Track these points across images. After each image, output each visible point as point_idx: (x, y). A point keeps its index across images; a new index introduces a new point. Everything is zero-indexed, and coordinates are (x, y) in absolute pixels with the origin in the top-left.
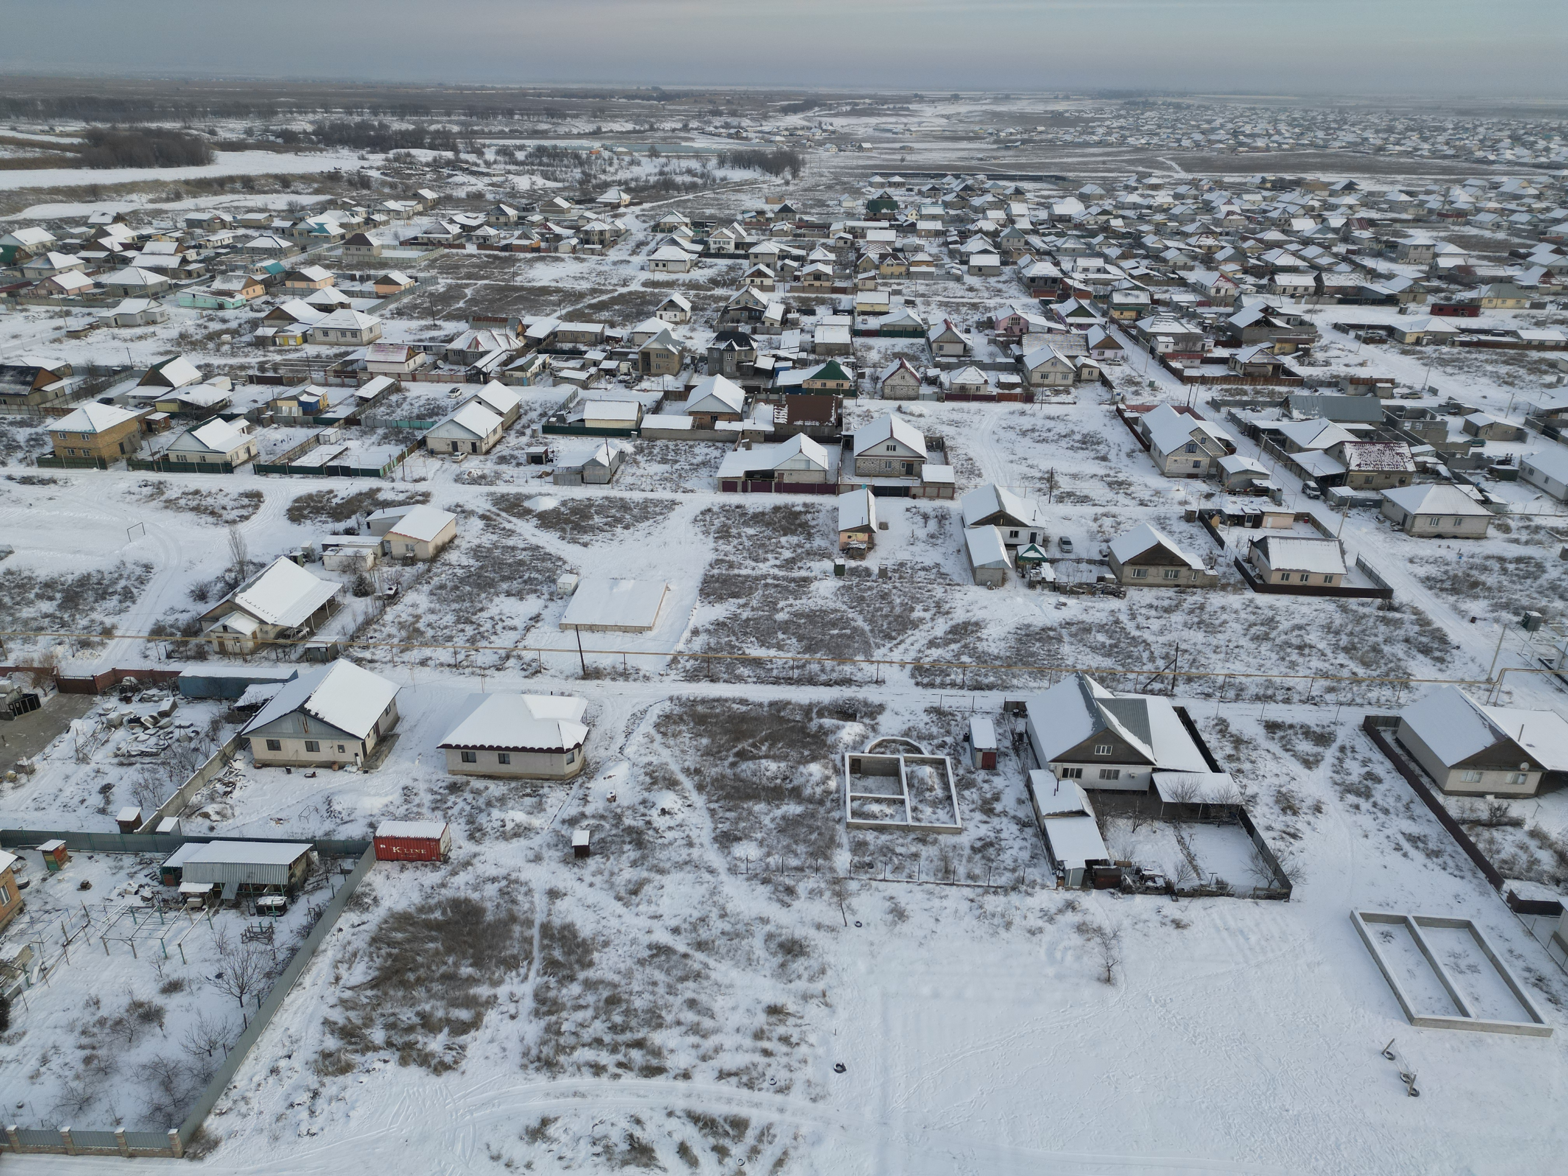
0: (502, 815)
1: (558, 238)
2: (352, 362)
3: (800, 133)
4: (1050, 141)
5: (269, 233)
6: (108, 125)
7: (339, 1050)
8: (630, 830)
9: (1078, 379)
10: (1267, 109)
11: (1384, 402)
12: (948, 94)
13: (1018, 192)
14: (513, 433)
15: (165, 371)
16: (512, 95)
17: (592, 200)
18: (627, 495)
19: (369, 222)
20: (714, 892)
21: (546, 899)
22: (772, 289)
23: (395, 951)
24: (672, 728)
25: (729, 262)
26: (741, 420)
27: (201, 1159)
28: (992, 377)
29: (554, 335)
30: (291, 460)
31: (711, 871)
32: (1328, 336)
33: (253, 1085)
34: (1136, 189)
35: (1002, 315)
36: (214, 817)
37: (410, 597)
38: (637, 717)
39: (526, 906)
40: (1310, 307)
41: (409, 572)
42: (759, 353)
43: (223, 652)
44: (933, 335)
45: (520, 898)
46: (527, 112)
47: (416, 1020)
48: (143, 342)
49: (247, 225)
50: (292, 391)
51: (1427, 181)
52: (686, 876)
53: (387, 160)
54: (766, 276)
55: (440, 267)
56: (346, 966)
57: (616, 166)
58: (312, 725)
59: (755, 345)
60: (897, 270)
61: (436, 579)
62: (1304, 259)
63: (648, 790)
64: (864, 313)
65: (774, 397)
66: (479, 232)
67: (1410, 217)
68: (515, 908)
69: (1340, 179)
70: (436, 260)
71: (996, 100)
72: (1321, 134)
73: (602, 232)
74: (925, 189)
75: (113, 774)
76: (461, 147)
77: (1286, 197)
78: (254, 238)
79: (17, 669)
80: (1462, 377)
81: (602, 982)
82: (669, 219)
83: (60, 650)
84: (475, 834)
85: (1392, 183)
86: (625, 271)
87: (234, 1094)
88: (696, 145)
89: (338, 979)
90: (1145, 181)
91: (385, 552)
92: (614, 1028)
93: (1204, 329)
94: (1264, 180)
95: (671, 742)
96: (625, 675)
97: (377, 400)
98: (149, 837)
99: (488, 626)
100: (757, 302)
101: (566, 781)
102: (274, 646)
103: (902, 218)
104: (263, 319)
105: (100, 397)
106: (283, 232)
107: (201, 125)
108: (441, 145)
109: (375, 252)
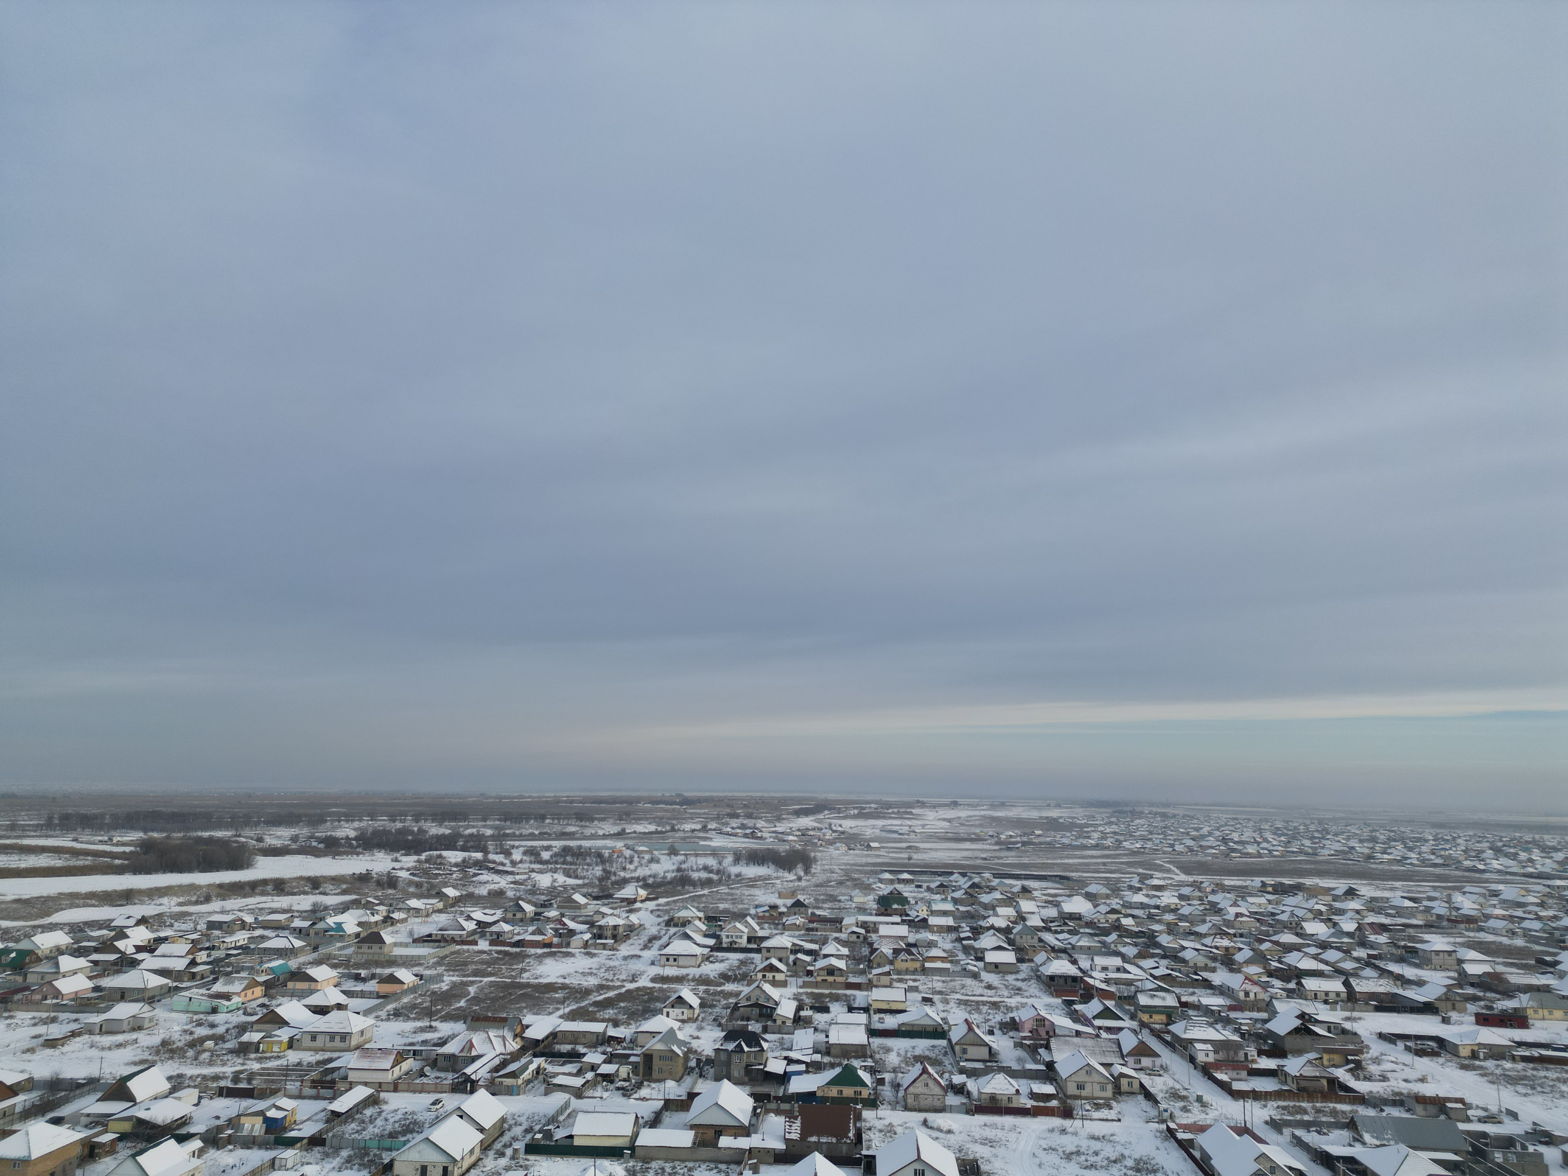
1: (572, 933)
2: (334, 1070)
3: (811, 833)
4: (1049, 843)
5: (286, 933)
6: (164, 835)
9: (1118, 1092)
10: (1249, 820)
11: (1462, 1126)
12: (947, 801)
13: (1025, 890)
14: (491, 1153)
15: (133, 1085)
16: (546, 802)
17: (610, 896)
19: (388, 920)
22: (784, 984)
25: (741, 956)
26: (748, 1135)
28: (1024, 1085)
29: (553, 1035)
32: (1376, 1048)
34: (1140, 889)
35: (1024, 1015)
40: (1348, 1014)
42: (770, 1055)
44: (956, 1035)
46: (558, 816)
48: (121, 1051)
49: (266, 926)
51: (1425, 889)
53: (419, 861)
54: (778, 970)
55: (448, 965)
57: (636, 864)
59: (765, 1045)
60: (912, 965)
62: (1326, 963)
64: (880, 1011)
65: (785, 1106)
66: (494, 929)
67: (1420, 923)
69: (1341, 885)
70: (446, 956)
71: (993, 807)
72: (1307, 843)
73: (615, 927)
74: (933, 885)
76: (491, 848)
77: (1290, 900)
78: (270, 938)
80: (1539, 1099)
82: (684, 914)
85: (1392, 889)
86: (635, 966)
88: (713, 844)
90: (1147, 882)
93: (1242, 1036)
94: (1264, 884)
97: (349, 1115)
100: (769, 998)
103: (913, 914)
104: (253, 1023)
105: (51, 1115)
106: (300, 933)
107: (251, 833)
108: (472, 847)
109: (386, 950)
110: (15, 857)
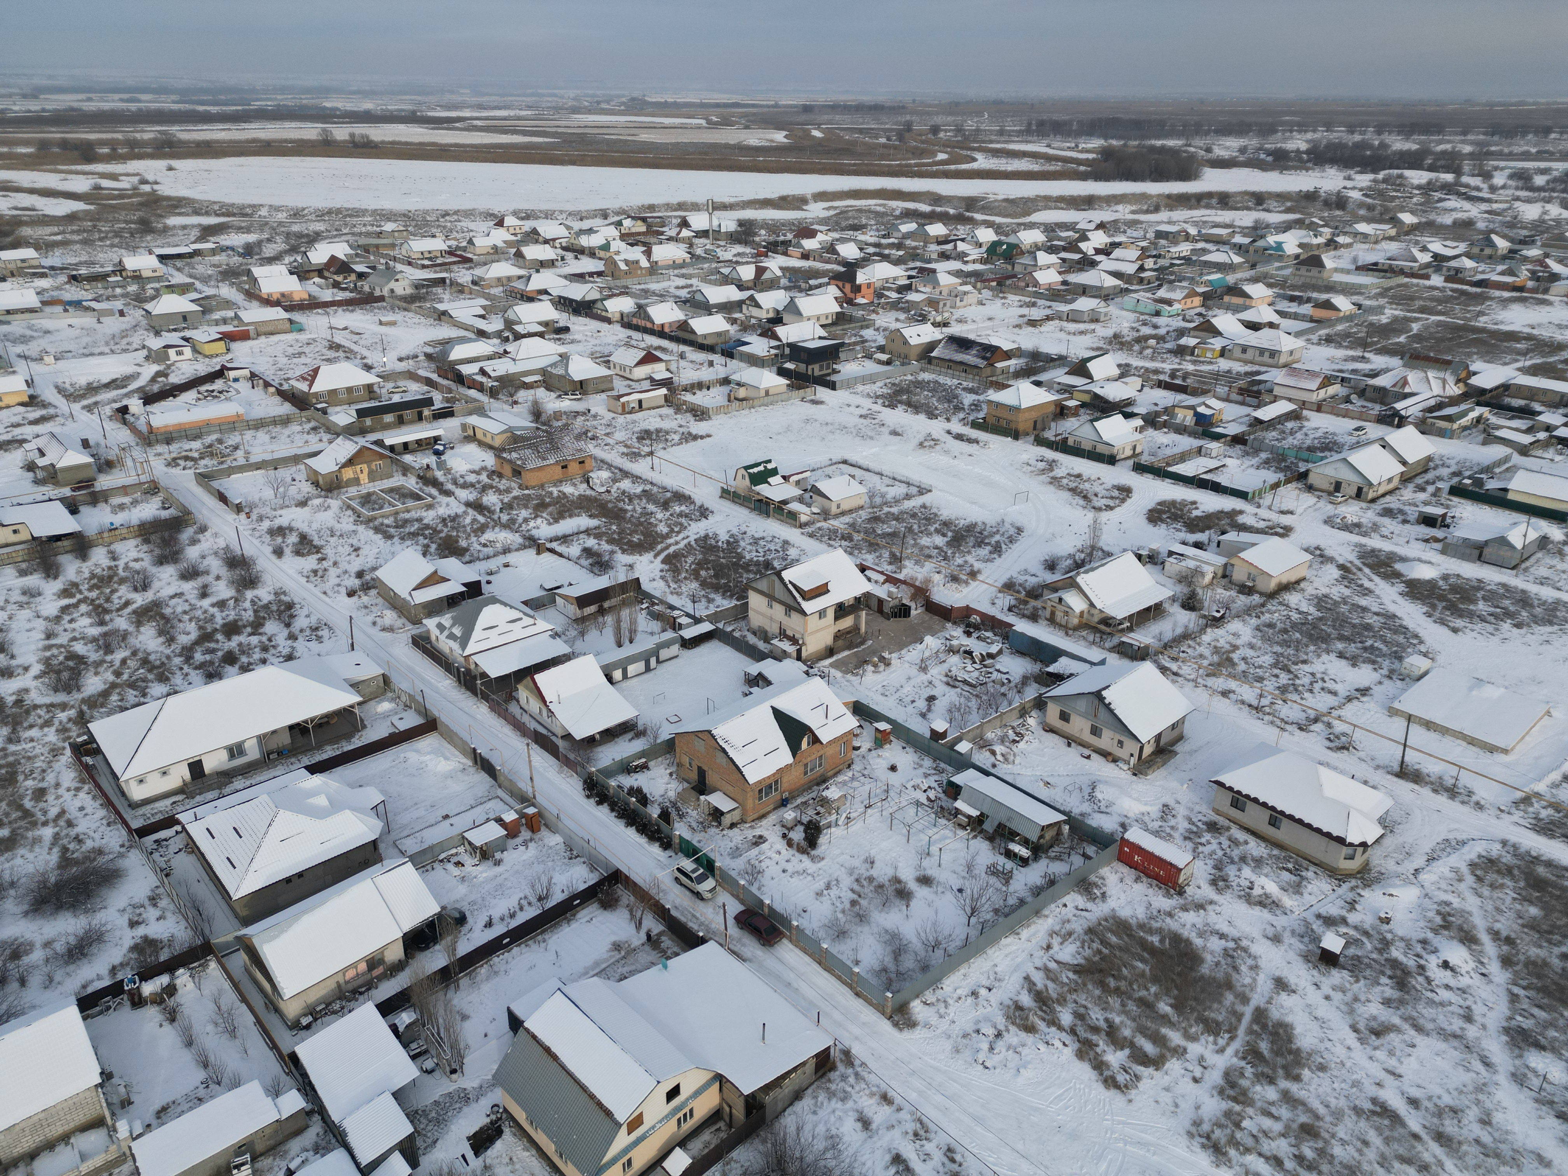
0: (1253, 877)
1: (1555, 277)
2: (1261, 382)
5: (1226, 248)
6: (1122, 143)
7: (1030, 1010)
8: (1395, 963)
14: (1411, 486)
15: (1091, 366)
18: (1533, 589)
19: (1331, 244)
20: (1481, 1088)
21: (1270, 985)
23: (1106, 951)
24: (1491, 877)
27: (901, 1030)
29: (1505, 388)
30: (1169, 465)
31: (1487, 1063)
33: (955, 996)
36: (999, 757)
37: (1235, 626)
38: (1450, 845)
39: (1247, 981)
41: (1243, 601)
43: (1052, 621)
45: (1244, 968)
47: (1103, 1024)
48: (1083, 337)
49: (1208, 239)
50: (1192, 401)
52: (1452, 1053)
53: (1374, 181)
55: (1392, 297)
56: (1059, 940)
58: (1102, 712)
61: (1267, 615)
63: (1435, 931)
66: (1453, 264)
68: (1235, 976)
70: (1391, 288)
75: (940, 689)
76: (1466, 169)
78: (1210, 252)
79: (904, 582)
81: (1303, 1104)
83: (937, 578)
84: (1219, 882)
87: (939, 992)
89: (1049, 947)
91: (1225, 575)
92: (1300, 1159)
95: (1486, 891)
96: (1452, 792)
97: (1271, 424)
98: (947, 751)
99: (1306, 680)
101: (1338, 876)
102: (1094, 629)
104: (1190, 329)
105: (1033, 378)
106: (1240, 249)
107: (1201, 143)
108: (1443, 167)
109: (1325, 275)
110: (1004, 161)
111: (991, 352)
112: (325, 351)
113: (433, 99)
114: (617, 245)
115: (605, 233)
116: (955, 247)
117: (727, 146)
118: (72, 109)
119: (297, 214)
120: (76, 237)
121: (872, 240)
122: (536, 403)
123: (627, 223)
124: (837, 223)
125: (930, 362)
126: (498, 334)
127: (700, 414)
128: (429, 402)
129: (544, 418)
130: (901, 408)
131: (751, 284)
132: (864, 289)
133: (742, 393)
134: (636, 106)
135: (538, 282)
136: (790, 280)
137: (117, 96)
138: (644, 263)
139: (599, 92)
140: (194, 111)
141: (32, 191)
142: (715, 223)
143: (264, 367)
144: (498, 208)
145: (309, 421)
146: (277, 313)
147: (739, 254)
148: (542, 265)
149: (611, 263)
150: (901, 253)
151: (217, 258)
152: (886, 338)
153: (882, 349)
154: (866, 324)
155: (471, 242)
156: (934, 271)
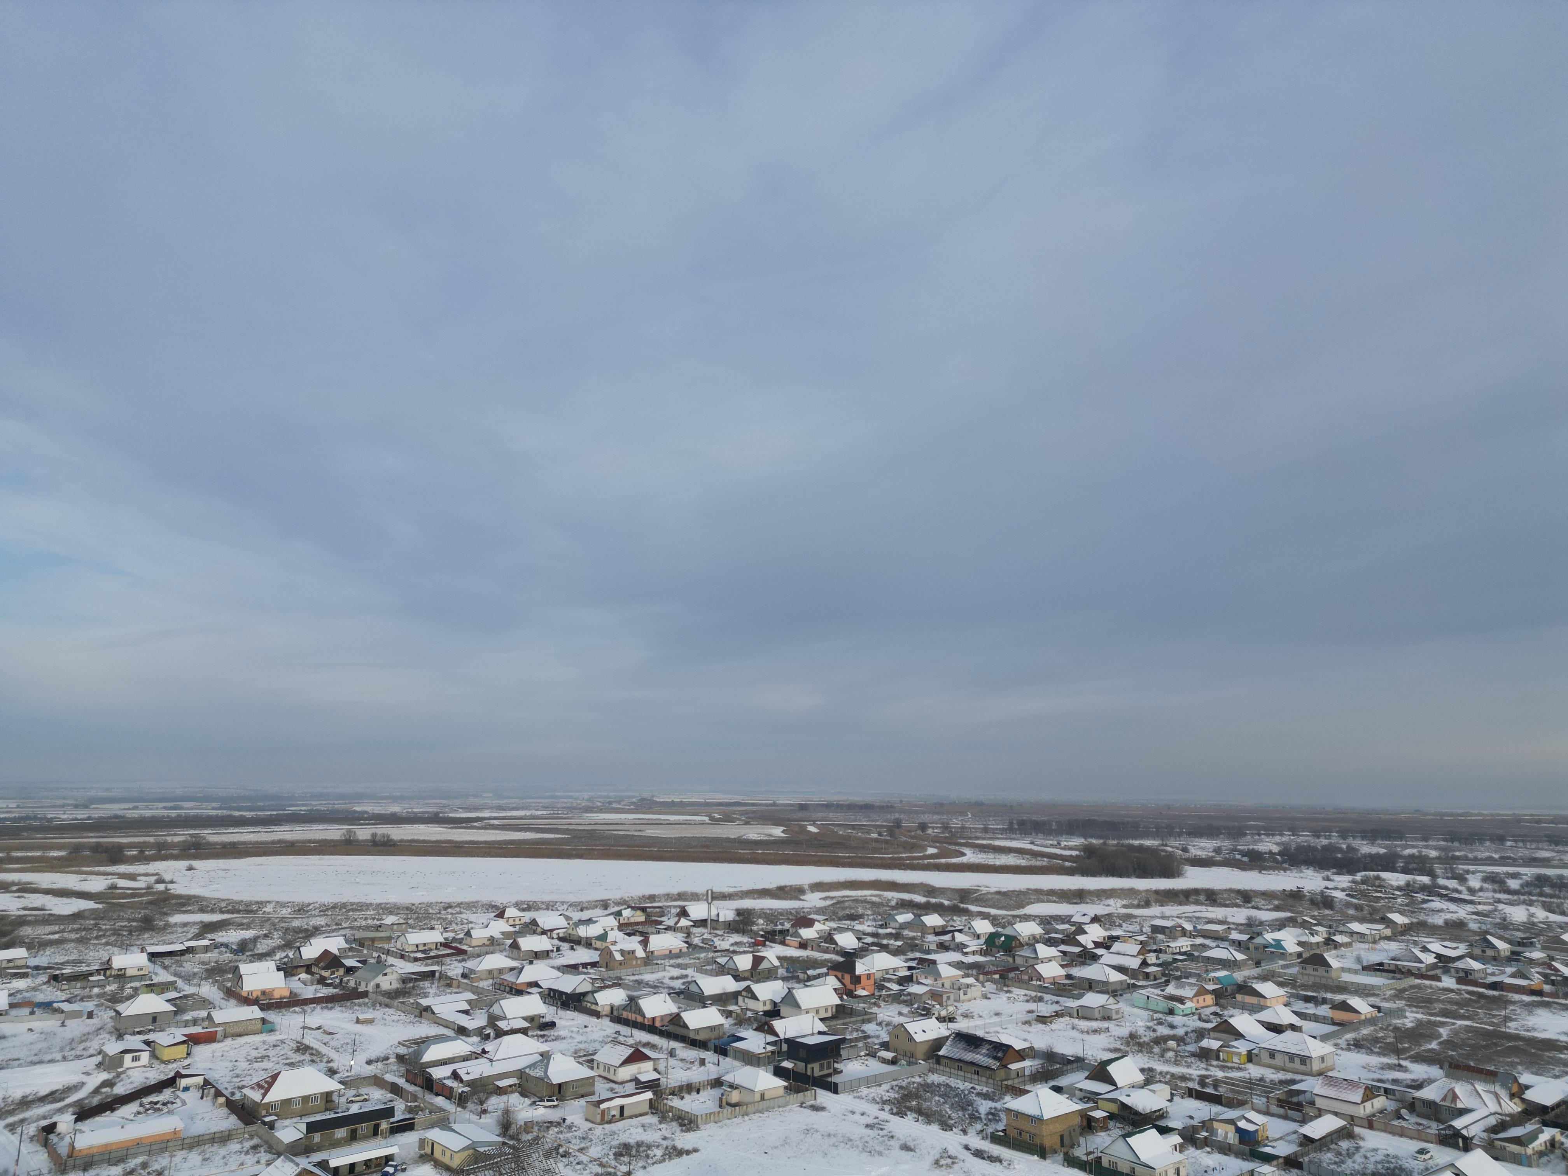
2: (1299, 1092)
5: (1225, 944)
6: (1101, 841)
15: (1111, 1069)
19: (1329, 942)
46: (1522, 838)
48: (1097, 1036)
49: (1206, 935)
50: (1231, 1114)
53: (1353, 882)
55: (1409, 999)
66: (1459, 964)
70: (1405, 990)
76: (1439, 872)
78: (1211, 948)
97: (1324, 1143)
104: (1209, 1030)
105: (1052, 1083)
106: (1239, 945)
107: (1177, 844)
108: (1416, 870)
109: (1333, 974)
110: (991, 856)
111: (1002, 1052)
112: (291, 1054)
113: (457, 802)
114: (615, 935)
115: (605, 922)
116: (953, 938)
117: (728, 840)
118: (116, 817)
119: (301, 909)
120: (73, 936)
121: (870, 930)
122: (507, 1112)
123: (627, 913)
124: (834, 913)
125: (938, 1062)
126: (479, 1032)
127: (688, 1122)
128: (388, 1112)
129: (513, 1130)
130: (911, 1116)
131: (747, 975)
132: (863, 980)
133: (735, 1096)
134: (645, 805)
135: (530, 973)
136: (788, 970)
137: (161, 805)
138: (640, 953)
139: (610, 794)
140: (230, 816)
141: (47, 892)
142: (714, 912)
143: (221, 1076)
144: (500, 899)
145: (251, 1137)
146: (254, 1012)
147: (736, 944)
148: (537, 955)
149: (607, 953)
150: (899, 943)
151: (209, 955)
152: (890, 1033)
153: (885, 1046)
154: (869, 1018)
155: (468, 934)
156: (934, 962)
